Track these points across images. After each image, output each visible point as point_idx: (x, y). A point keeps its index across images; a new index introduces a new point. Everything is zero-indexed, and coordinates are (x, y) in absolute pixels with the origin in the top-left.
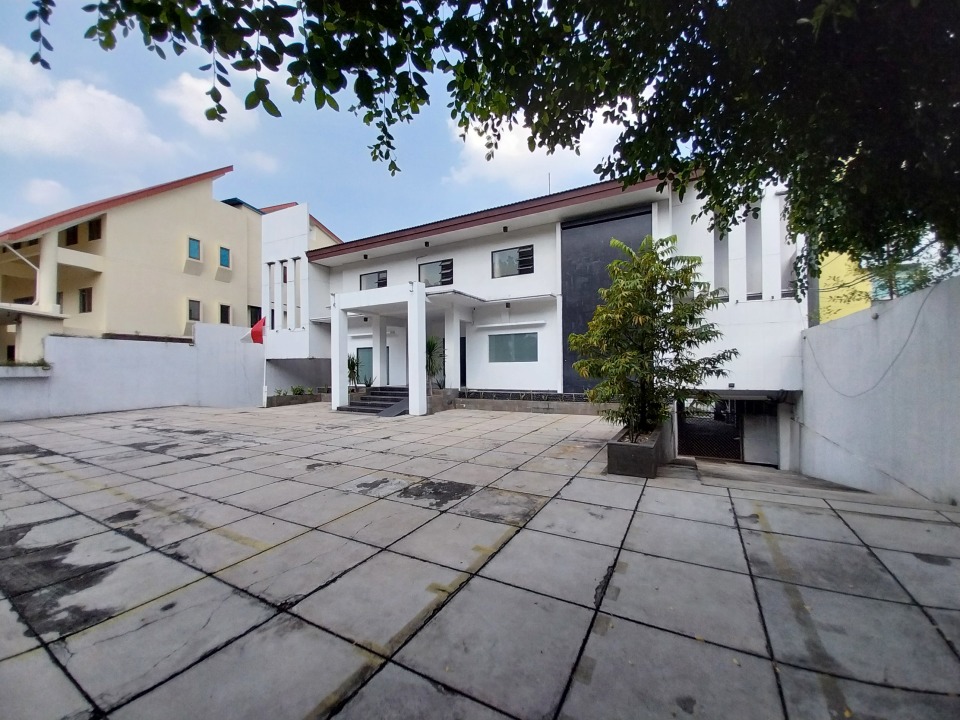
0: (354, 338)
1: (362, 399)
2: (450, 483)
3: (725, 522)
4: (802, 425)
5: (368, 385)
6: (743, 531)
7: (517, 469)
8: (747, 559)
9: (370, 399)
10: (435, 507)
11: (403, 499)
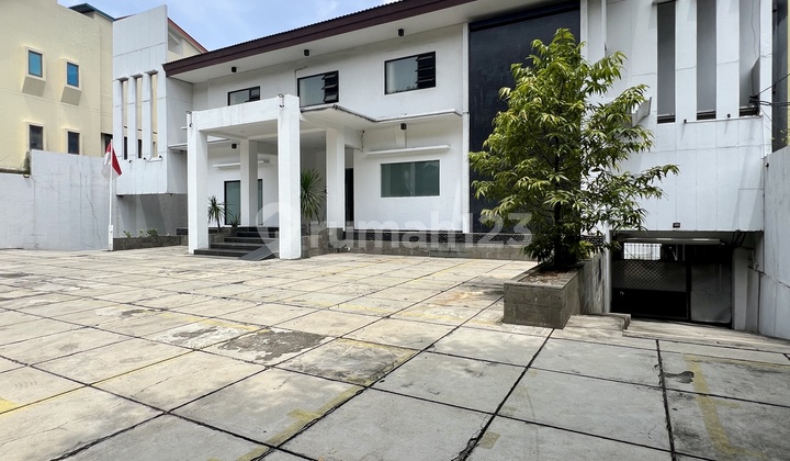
0: (221, 168)
1: (226, 240)
2: (294, 333)
3: (646, 381)
4: (761, 274)
5: (234, 225)
6: (669, 393)
7: (388, 317)
8: (670, 430)
9: (236, 241)
10: (262, 361)
11: (224, 352)
